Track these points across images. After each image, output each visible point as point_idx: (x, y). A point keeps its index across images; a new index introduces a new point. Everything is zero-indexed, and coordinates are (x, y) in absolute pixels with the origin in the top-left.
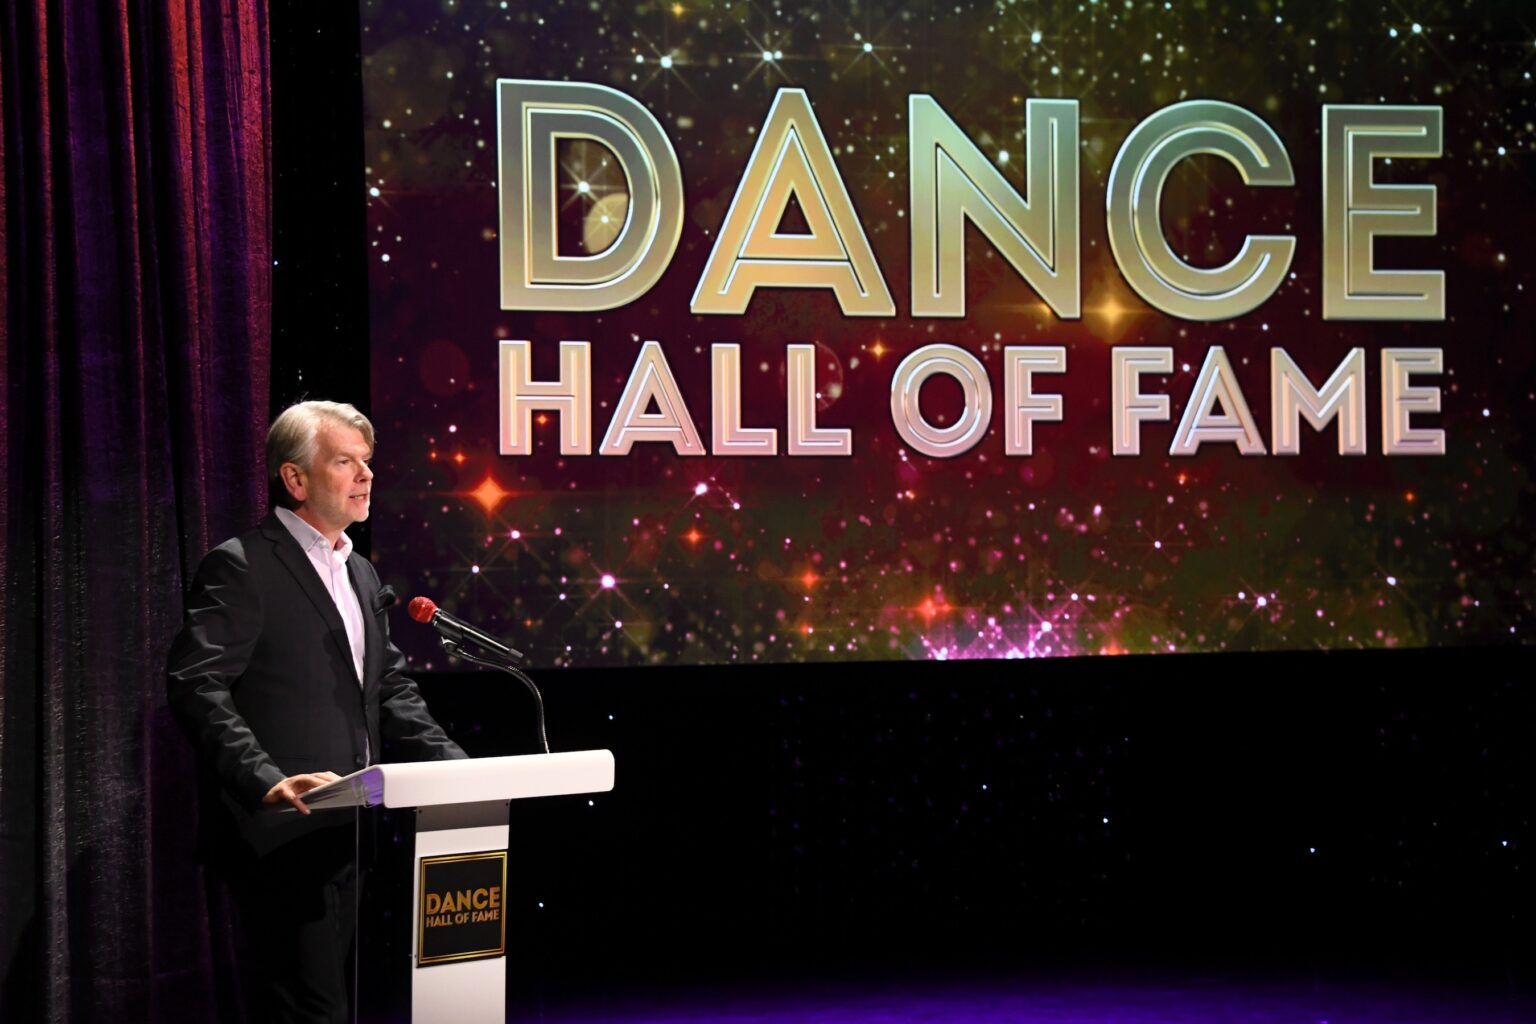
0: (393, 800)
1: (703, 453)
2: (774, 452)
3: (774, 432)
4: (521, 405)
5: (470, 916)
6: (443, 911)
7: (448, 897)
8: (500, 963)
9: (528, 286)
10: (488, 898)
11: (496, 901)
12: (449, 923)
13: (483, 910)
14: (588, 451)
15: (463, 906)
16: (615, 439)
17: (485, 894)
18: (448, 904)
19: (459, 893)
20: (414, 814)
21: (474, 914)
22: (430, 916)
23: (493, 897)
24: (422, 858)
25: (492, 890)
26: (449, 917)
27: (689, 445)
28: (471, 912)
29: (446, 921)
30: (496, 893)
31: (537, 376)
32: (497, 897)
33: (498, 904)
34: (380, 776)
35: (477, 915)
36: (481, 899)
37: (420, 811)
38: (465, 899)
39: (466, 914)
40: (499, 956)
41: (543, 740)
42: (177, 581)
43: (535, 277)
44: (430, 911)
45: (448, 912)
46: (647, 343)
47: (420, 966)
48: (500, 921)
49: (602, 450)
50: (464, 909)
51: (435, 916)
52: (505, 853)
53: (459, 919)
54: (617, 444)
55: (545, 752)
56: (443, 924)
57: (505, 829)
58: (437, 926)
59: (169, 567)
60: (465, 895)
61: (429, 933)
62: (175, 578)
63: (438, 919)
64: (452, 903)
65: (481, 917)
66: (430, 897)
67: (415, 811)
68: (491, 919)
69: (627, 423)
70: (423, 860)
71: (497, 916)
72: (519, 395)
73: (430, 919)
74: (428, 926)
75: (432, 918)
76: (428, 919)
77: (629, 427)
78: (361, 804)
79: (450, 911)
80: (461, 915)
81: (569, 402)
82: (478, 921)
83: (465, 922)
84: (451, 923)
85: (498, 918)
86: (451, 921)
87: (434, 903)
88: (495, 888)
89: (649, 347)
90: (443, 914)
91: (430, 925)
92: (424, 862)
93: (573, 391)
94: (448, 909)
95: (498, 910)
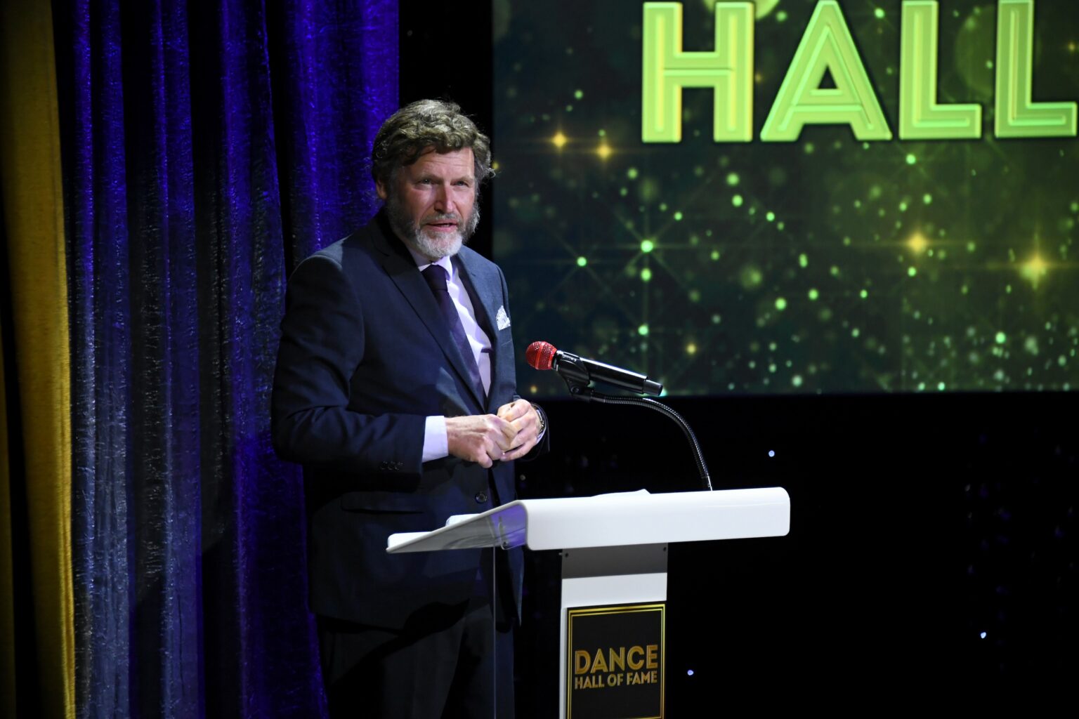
0: (537, 542)
1: (888, 135)
2: (977, 133)
3: (977, 109)
4: (669, 81)
5: (624, 678)
6: (593, 671)
7: (599, 655)
10: (644, 657)
11: (653, 661)
12: (600, 685)
13: (639, 672)
14: (747, 136)
15: (616, 666)
16: (781, 120)
17: (642, 652)
18: (599, 663)
19: (611, 651)
20: (561, 557)
21: (628, 675)
22: (579, 676)
23: (650, 656)
24: (569, 609)
25: (649, 648)
26: (600, 677)
27: (870, 127)
28: (625, 673)
29: (597, 682)
30: (653, 652)
31: (688, 46)
32: (655, 656)
33: (655, 665)
34: (522, 512)
35: (633, 677)
36: (636, 658)
37: (567, 555)
38: (619, 658)
39: (619, 676)
41: (705, 475)
42: (281, 288)
44: (578, 670)
45: (599, 672)
48: (658, 683)
49: (766, 135)
50: (617, 669)
51: (584, 676)
52: (663, 605)
53: (612, 680)
54: (782, 128)
55: (709, 489)
56: (594, 685)
57: (663, 577)
58: (587, 688)
59: (273, 271)
60: (619, 655)
61: (578, 696)
62: (280, 285)
63: (587, 679)
64: (603, 662)
65: (636, 680)
66: (578, 654)
67: (560, 554)
68: (648, 682)
69: (796, 100)
70: (570, 612)
71: (655, 679)
72: (666, 69)
73: (579, 680)
74: (576, 687)
75: (581, 679)
76: (576, 679)
77: (799, 105)
78: (497, 544)
79: (602, 671)
80: (614, 676)
81: (725, 77)
82: (633, 683)
83: (619, 684)
84: (603, 686)
85: (656, 681)
86: (602, 683)
87: (583, 661)
88: (652, 646)
89: (825, 7)
90: (593, 674)
91: (579, 686)
92: (572, 614)
93: (732, 62)
94: (599, 668)
95: (656, 672)
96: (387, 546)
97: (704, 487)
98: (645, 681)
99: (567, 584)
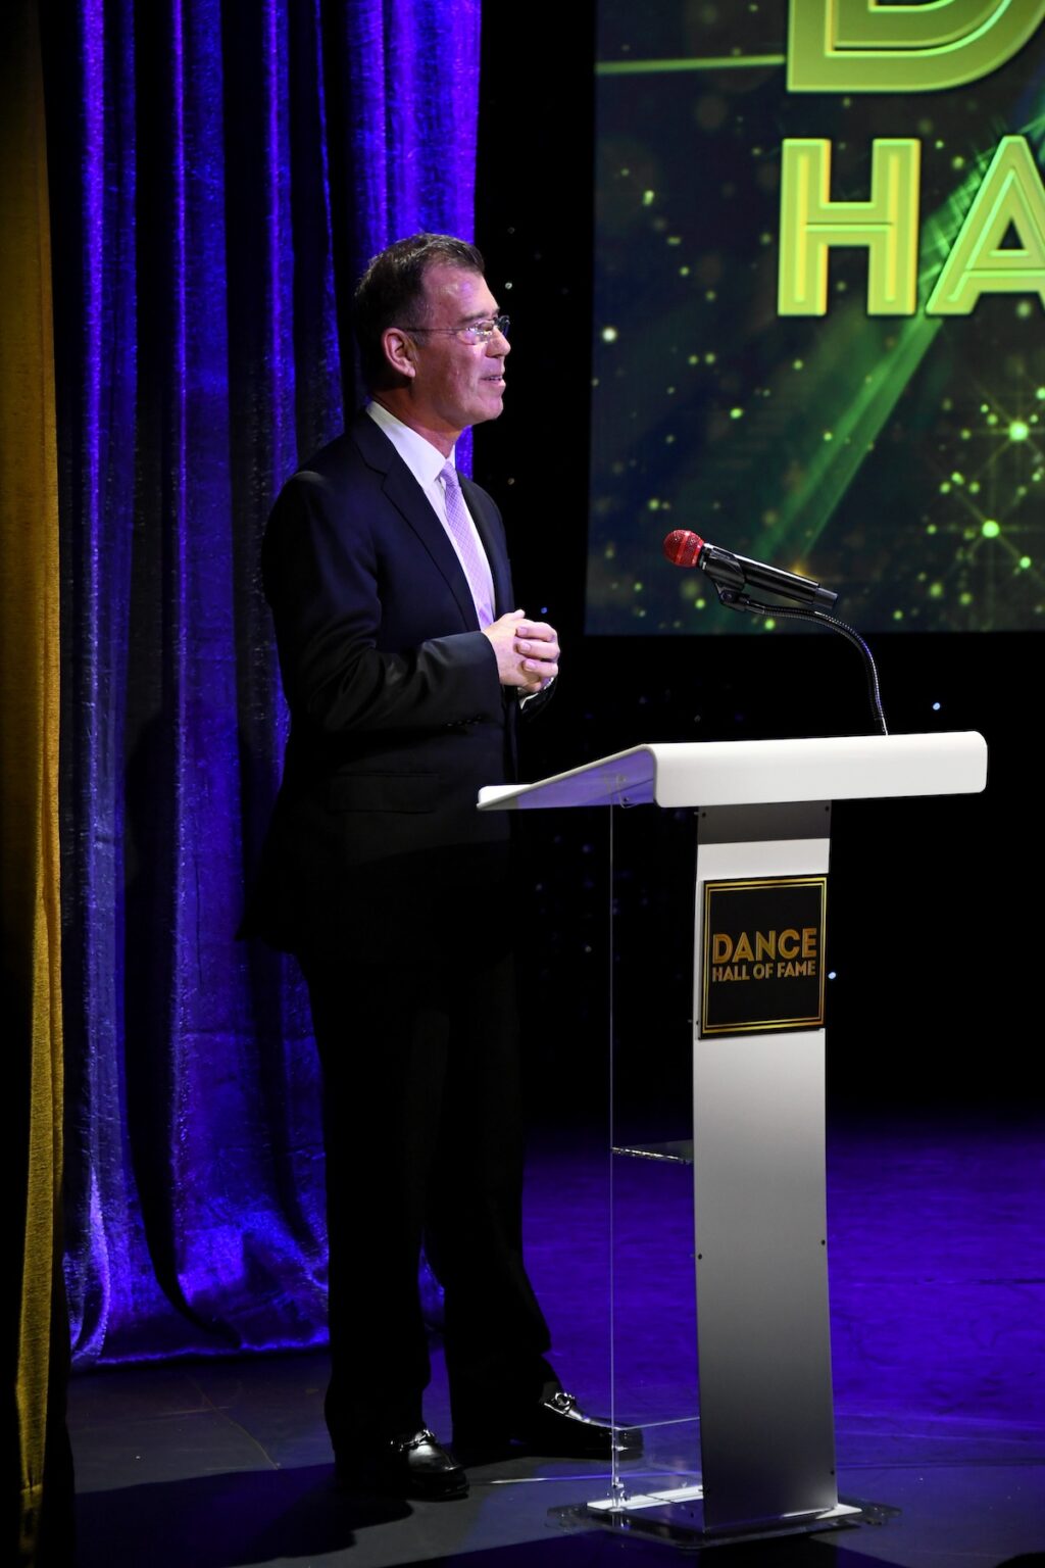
0: (669, 796)
4: (813, 238)
5: (775, 969)
6: (735, 959)
7: (744, 939)
8: (818, 1039)
9: (830, 53)
10: (799, 943)
11: (810, 948)
12: (744, 977)
13: (793, 961)
14: (911, 308)
15: (765, 954)
16: (951, 289)
17: (796, 937)
18: (743, 949)
19: (758, 934)
20: (697, 817)
21: (779, 965)
22: (718, 966)
23: (806, 942)
24: (706, 882)
25: (806, 933)
26: (744, 968)
28: (775, 963)
29: (740, 974)
30: (810, 937)
31: (837, 195)
32: (813, 942)
33: (813, 953)
34: (650, 755)
35: (784, 968)
36: (790, 944)
37: (704, 815)
38: (768, 943)
39: (767, 966)
40: (815, 1028)
41: (879, 716)
43: (842, 37)
44: (716, 958)
45: (743, 961)
46: (1006, 141)
47: (703, 1037)
48: (817, 977)
49: (932, 307)
50: (766, 958)
51: (724, 966)
52: (825, 879)
53: (759, 971)
54: (954, 297)
55: (884, 734)
56: (737, 978)
57: (822, 846)
58: (728, 980)
60: (767, 940)
61: (716, 990)
63: (728, 970)
64: (749, 948)
65: (790, 970)
66: (717, 939)
67: (695, 813)
68: (805, 974)
69: (970, 264)
70: (708, 886)
71: (813, 970)
72: (809, 224)
73: (718, 971)
74: (714, 979)
75: (721, 969)
76: (714, 970)
77: (974, 269)
78: (615, 803)
79: (746, 959)
80: (761, 966)
81: (884, 233)
82: (786, 975)
83: (767, 976)
84: (748, 978)
85: (814, 973)
86: (747, 974)
87: (723, 946)
88: (810, 930)
89: (1009, 145)
90: (735, 964)
91: (717, 977)
92: (709, 888)
93: (892, 215)
94: (743, 957)
95: (814, 962)
96: (478, 802)
97: (878, 732)
98: (801, 973)
99: (704, 851)
